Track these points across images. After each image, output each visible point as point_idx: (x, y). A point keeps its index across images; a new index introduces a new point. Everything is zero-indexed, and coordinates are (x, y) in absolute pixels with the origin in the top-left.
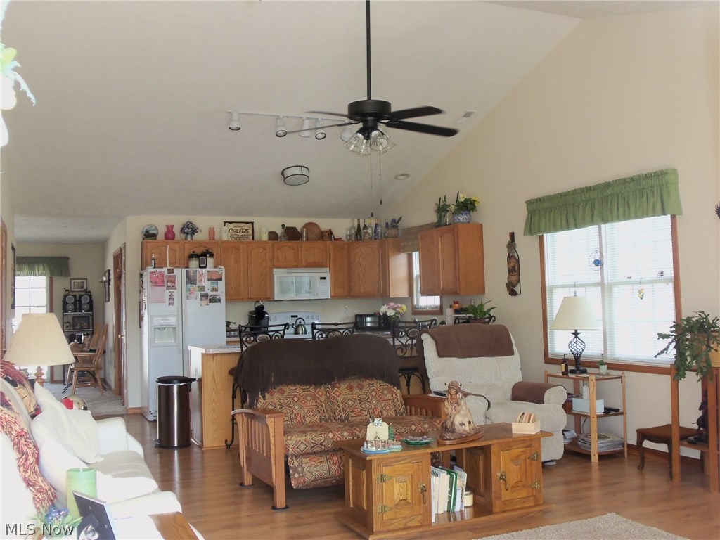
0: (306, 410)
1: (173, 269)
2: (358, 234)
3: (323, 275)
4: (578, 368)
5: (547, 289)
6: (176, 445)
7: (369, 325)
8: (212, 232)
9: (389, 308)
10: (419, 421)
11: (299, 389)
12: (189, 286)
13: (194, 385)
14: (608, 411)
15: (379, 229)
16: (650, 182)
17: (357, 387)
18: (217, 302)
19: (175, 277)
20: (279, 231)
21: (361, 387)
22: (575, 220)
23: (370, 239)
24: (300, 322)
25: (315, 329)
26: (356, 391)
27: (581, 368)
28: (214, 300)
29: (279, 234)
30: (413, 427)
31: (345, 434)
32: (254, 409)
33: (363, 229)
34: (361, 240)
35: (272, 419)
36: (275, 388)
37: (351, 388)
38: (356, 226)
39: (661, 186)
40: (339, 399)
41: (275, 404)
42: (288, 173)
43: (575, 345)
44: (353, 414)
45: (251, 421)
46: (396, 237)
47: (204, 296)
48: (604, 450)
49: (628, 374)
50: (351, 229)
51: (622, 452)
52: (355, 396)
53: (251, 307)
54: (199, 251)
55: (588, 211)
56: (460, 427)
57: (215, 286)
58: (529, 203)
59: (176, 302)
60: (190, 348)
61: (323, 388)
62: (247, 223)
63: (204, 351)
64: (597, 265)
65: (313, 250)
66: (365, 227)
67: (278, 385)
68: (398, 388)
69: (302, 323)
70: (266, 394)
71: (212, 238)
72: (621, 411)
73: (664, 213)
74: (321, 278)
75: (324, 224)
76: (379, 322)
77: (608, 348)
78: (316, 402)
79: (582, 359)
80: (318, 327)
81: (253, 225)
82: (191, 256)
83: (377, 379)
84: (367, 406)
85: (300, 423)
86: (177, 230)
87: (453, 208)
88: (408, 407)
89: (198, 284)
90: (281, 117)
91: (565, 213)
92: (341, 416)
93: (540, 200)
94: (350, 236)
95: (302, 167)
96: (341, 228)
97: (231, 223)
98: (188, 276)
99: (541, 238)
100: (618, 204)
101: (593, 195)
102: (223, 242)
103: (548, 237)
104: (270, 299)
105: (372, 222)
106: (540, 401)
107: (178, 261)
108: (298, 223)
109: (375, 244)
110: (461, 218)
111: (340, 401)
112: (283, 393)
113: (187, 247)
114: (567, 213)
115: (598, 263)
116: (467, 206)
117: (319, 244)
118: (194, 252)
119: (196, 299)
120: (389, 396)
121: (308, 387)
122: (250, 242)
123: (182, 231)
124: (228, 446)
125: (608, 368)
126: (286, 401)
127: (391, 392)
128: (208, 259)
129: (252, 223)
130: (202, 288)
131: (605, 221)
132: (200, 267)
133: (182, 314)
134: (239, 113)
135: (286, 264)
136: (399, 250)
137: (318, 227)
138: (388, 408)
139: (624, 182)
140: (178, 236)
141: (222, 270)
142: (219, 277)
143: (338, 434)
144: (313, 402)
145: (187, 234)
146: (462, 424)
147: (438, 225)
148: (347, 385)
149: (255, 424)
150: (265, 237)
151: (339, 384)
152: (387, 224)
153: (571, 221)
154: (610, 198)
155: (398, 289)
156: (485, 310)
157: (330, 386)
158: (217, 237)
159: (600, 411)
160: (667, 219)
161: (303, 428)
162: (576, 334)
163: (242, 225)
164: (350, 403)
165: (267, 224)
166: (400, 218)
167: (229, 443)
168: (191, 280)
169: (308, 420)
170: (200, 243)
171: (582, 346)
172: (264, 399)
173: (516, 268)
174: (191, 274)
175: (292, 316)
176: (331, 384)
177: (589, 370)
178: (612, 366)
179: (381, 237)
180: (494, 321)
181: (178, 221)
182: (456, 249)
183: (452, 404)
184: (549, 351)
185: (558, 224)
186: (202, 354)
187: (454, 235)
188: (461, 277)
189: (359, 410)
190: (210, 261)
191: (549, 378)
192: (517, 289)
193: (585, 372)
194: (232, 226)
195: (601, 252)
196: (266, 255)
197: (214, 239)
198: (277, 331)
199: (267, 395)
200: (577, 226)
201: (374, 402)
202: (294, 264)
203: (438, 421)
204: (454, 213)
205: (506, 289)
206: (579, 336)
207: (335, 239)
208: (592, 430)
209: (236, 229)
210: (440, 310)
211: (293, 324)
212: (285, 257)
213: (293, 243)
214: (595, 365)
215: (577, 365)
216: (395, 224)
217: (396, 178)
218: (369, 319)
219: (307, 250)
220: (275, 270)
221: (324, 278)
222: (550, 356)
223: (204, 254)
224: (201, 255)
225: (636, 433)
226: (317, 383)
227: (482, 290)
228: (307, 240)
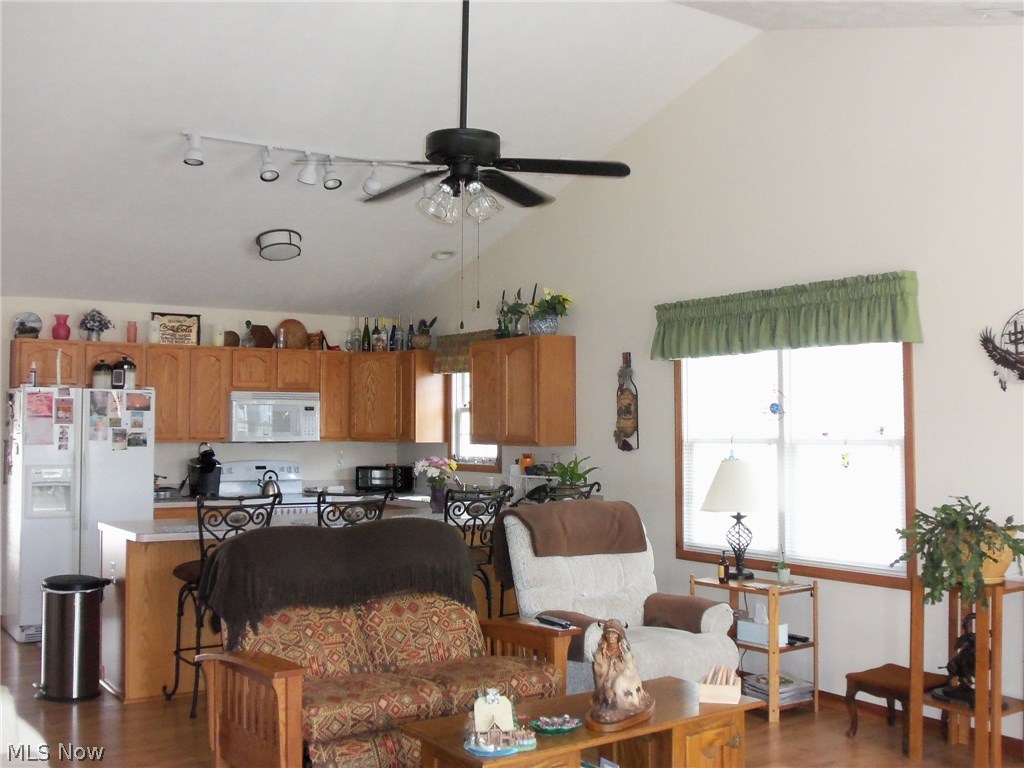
0: (327, 652)
1: (68, 389)
2: (365, 342)
3: (309, 404)
4: (739, 571)
5: (685, 443)
6: (75, 696)
7: (377, 482)
8: (132, 329)
9: (429, 466)
10: (522, 670)
11: (313, 615)
12: (95, 416)
13: (109, 591)
14: (795, 641)
15: (399, 335)
16: (874, 289)
17: (409, 608)
18: (141, 445)
19: (70, 402)
20: (242, 331)
21: (414, 609)
22: (742, 340)
23: (384, 349)
24: (270, 478)
25: (324, 502)
26: (408, 615)
27: (746, 571)
28: (136, 441)
29: (241, 337)
30: (514, 683)
31: (407, 700)
32: (237, 654)
33: (373, 333)
34: (369, 349)
35: (283, 680)
36: (273, 614)
37: (398, 610)
38: (362, 329)
39: (893, 298)
40: (379, 629)
41: (274, 642)
42: (266, 240)
43: (737, 536)
44: (404, 655)
45: (234, 675)
46: (426, 348)
47: (120, 435)
48: (787, 702)
49: (823, 585)
50: (354, 332)
51: (811, 704)
52: (407, 625)
53: (193, 451)
54: (110, 360)
55: (765, 326)
56: (624, 698)
57: (138, 418)
58: (662, 309)
59: (71, 444)
60: (101, 526)
61: (352, 610)
62: (190, 316)
63: (133, 537)
64: (774, 412)
65: (296, 364)
66: (376, 331)
67: (279, 609)
68: (472, 609)
69: (274, 478)
70: (259, 624)
71: (132, 337)
72: (811, 640)
73: (895, 338)
74: (307, 409)
75: (312, 324)
76: (395, 478)
77: (787, 541)
78: (343, 636)
79: (746, 556)
80: (329, 499)
81: (199, 320)
82: (99, 367)
83: (440, 593)
84: (426, 640)
85: (317, 674)
86: (72, 323)
87: (532, 309)
88: (489, 640)
89: (110, 415)
90: (270, 148)
91: (725, 327)
92: (384, 660)
93: (680, 305)
94: (352, 343)
95: (290, 231)
96: (338, 330)
97: (163, 315)
98: (93, 402)
99: (677, 367)
100: (817, 321)
101: (773, 302)
102: (152, 346)
103: (689, 365)
104: (226, 439)
105: (386, 323)
106: (694, 627)
107: (74, 373)
108: (270, 320)
109: (393, 357)
110: (544, 326)
111: (382, 634)
112: (287, 623)
113: (91, 353)
114: (727, 330)
115: (776, 408)
116: (554, 307)
117: (306, 354)
118: (102, 361)
119: (106, 438)
120: (459, 623)
121: (328, 610)
122: (191, 349)
123: (83, 324)
124: (169, 697)
125: (792, 573)
126: (292, 637)
127: (463, 616)
128: (127, 373)
129: (198, 317)
130: (116, 422)
131: (793, 343)
132: (114, 387)
133: (81, 464)
134: (202, 138)
135: (252, 385)
136: (432, 368)
137: (303, 328)
138: (458, 643)
139: (828, 286)
140: (76, 334)
141: (150, 393)
142: (144, 404)
143: (395, 701)
144: (337, 637)
145: (91, 330)
146: (628, 693)
147: (501, 334)
148: (392, 604)
149: (242, 679)
150: (219, 341)
151: (379, 603)
152: (411, 327)
153: (737, 342)
154: (803, 309)
155: (428, 430)
156: (580, 471)
157: (363, 608)
158: (140, 338)
159: (783, 641)
160: (896, 349)
161: (332, 691)
162: (739, 518)
163: (182, 318)
164: (399, 636)
165: (222, 320)
166: (434, 321)
167: (169, 690)
168: (98, 409)
169: (331, 668)
170: (113, 347)
171: (748, 539)
172: (256, 634)
173: (632, 408)
174: (99, 398)
175: (258, 468)
176: (365, 604)
177: (757, 574)
178: (799, 569)
179: (402, 348)
180: (598, 490)
181: (75, 308)
182: (534, 375)
183: (610, 658)
184: (685, 540)
185: (713, 343)
186: (128, 541)
187: (532, 352)
188: (541, 418)
189: (413, 648)
190: (130, 377)
191: (696, 586)
192: (632, 441)
193: (750, 577)
194: (165, 320)
195: (781, 392)
196: (220, 368)
197: (135, 341)
198: (261, 506)
199: (261, 627)
200: (745, 348)
201: (437, 634)
202: (264, 385)
203: (551, 670)
204: (533, 318)
205: (613, 438)
206: (742, 520)
207: (329, 348)
208: (771, 673)
209: (171, 324)
210: (496, 467)
211: (260, 481)
212: (251, 373)
213: (263, 352)
214: (770, 566)
215: (737, 566)
216: (425, 327)
217: (434, 256)
218: (376, 474)
219: (285, 364)
220: (235, 394)
221: (312, 409)
222: (685, 548)
223: (119, 365)
224: (115, 368)
225: (845, 680)
226: (342, 603)
227: (570, 439)
228: (286, 347)
